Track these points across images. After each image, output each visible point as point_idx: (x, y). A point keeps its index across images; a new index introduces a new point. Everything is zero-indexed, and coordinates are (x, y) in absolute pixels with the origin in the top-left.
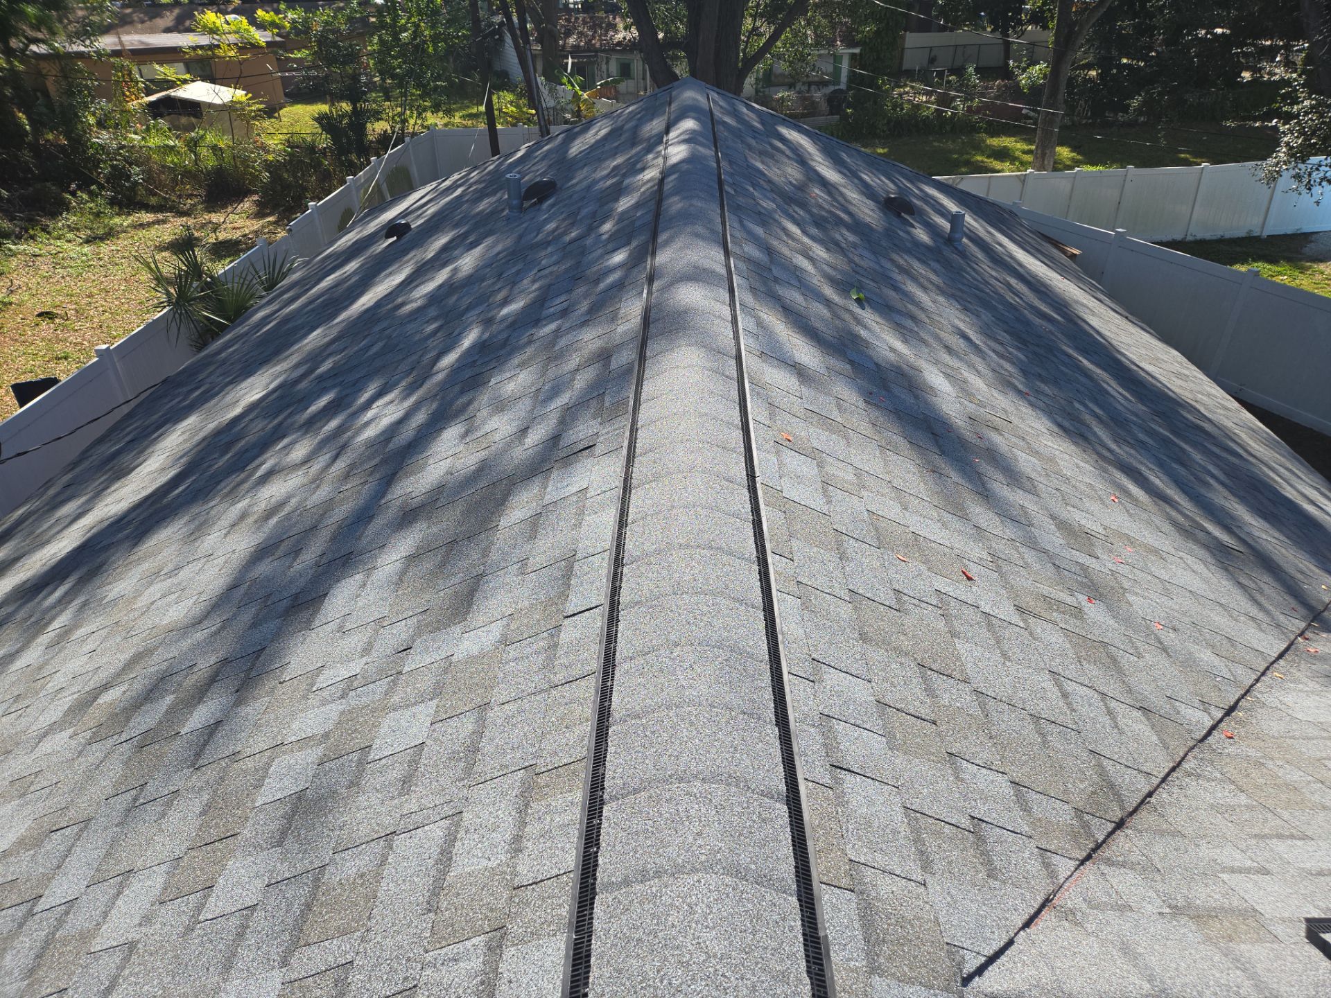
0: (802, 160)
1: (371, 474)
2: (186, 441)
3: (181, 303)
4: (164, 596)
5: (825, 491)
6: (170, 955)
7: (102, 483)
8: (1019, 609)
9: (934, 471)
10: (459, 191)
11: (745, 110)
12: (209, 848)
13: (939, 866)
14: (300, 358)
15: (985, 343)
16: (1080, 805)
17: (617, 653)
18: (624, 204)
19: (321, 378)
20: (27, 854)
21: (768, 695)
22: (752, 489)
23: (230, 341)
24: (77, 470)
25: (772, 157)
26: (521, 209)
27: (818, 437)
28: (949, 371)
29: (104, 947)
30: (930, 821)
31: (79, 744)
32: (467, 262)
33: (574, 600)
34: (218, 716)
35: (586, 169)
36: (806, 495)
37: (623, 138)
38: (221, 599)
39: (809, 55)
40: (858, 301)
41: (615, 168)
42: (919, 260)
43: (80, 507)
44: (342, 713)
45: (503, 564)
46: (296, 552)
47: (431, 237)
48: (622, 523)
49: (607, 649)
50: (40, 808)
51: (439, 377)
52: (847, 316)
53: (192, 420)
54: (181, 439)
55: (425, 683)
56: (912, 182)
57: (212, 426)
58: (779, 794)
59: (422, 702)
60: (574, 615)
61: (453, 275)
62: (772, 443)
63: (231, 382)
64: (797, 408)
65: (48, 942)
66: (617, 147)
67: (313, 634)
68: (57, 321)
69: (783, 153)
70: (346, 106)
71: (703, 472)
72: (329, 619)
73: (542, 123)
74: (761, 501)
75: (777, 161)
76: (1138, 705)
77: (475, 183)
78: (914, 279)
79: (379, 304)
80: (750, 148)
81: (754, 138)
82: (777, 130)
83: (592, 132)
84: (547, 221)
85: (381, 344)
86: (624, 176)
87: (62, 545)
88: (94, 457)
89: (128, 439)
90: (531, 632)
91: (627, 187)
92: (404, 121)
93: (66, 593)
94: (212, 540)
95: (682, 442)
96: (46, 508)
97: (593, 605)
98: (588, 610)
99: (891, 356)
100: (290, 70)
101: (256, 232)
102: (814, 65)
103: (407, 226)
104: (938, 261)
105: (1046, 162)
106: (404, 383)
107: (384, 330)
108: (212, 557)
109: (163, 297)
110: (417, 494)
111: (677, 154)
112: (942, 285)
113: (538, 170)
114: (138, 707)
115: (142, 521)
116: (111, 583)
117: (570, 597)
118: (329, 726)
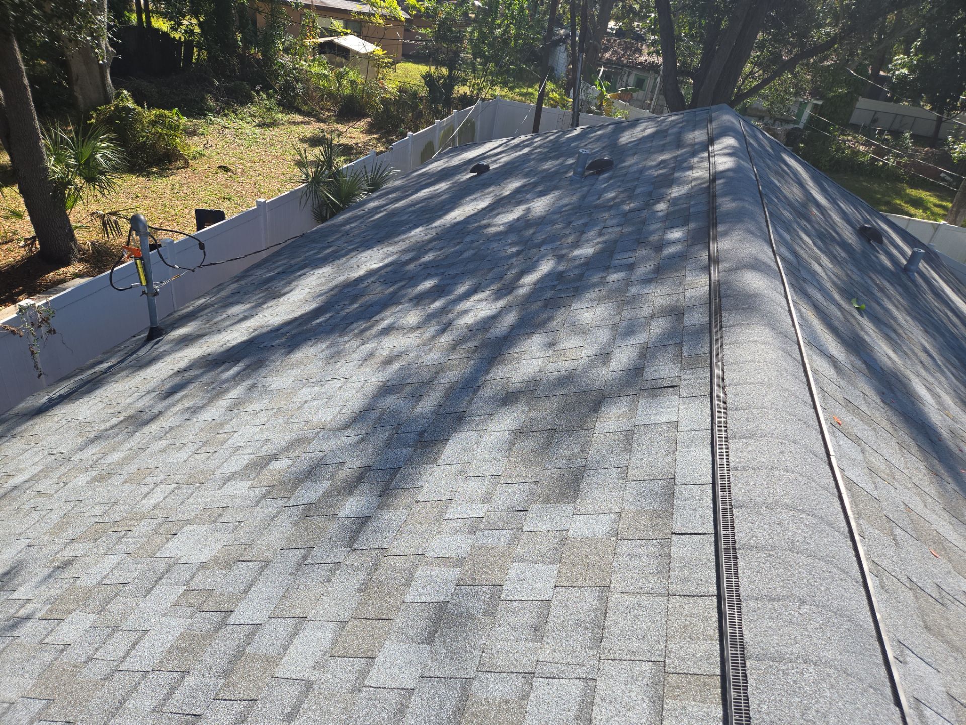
0: (801, 184)
1: (474, 352)
2: (322, 284)
3: (315, 182)
4: (314, 399)
5: (871, 477)
6: (342, 706)
7: (259, 298)
9: (937, 475)
10: (526, 150)
11: (761, 136)
12: (369, 622)
14: (407, 246)
15: (944, 364)
17: (741, 588)
18: (676, 192)
19: (425, 266)
20: (220, 572)
22: (831, 466)
23: (350, 218)
24: (241, 283)
25: (783, 177)
26: (582, 175)
27: (857, 425)
28: (927, 385)
29: (286, 677)
31: (256, 496)
32: (540, 206)
33: (679, 520)
34: (367, 512)
35: (636, 157)
36: (861, 478)
37: (668, 139)
38: (359, 415)
39: (788, 99)
40: (858, 309)
41: (663, 161)
42: (888, 282)
43: (245, 311)
44: (473, 547)
45: (603, 465)
46: (417, 397)
47: (506, 179)
49: (728, 581)
50: (228, 537)
51: (522, 291)
52: (852, 320)
53: (326, 270)
54: (318, 282)
55: (546, 546)
56: (870, 216)
57: (341, 279)
59: (544, 562)
60: (682, 534)
61: (527, 214)
62: (829, 424)
63: (354, 250)
64: (838, 396)
65: (239, 655)
66: (664, 145)
67: (439, 470)
68: (229, 173)
69: (788, 175)
70: (445, 71)
72: (452, 462)
75: (786, 181)
77: (539, 146)
78: (889, 298)
79: (468, 220)
80: (769, 168)
81: (770, 160)
82: (782, 156)
83: (639, 129)
84: (605, 190)
85: (472, 252)
86: (674, 169)
87: (234, 335)
88: (254, 277)
89: (279, 270)
90: (641, 535)
91: (678, 179)
92: (480, 89)
93: (239, 373)
94: (347, 366)
96: (220, 304)
97: (698, 532)
98: (695, 534)
99: (889, 363)
100: (417, 40)
101: (364, 144)
102: (789, 108)
103: (487, 167)
104: (900, 285)
105: (958, 219)
106: (494, 287)
107: (474, 241)
108: (350, 380)
109: (304, 177)
110: (516, 381)
111: (724, 163)
112: (907, 306)
113: (594, 149)
114: (302, 481)
115: (294, 336)
116: (272, 376)
117: (675, 516)
118: (462, 554)
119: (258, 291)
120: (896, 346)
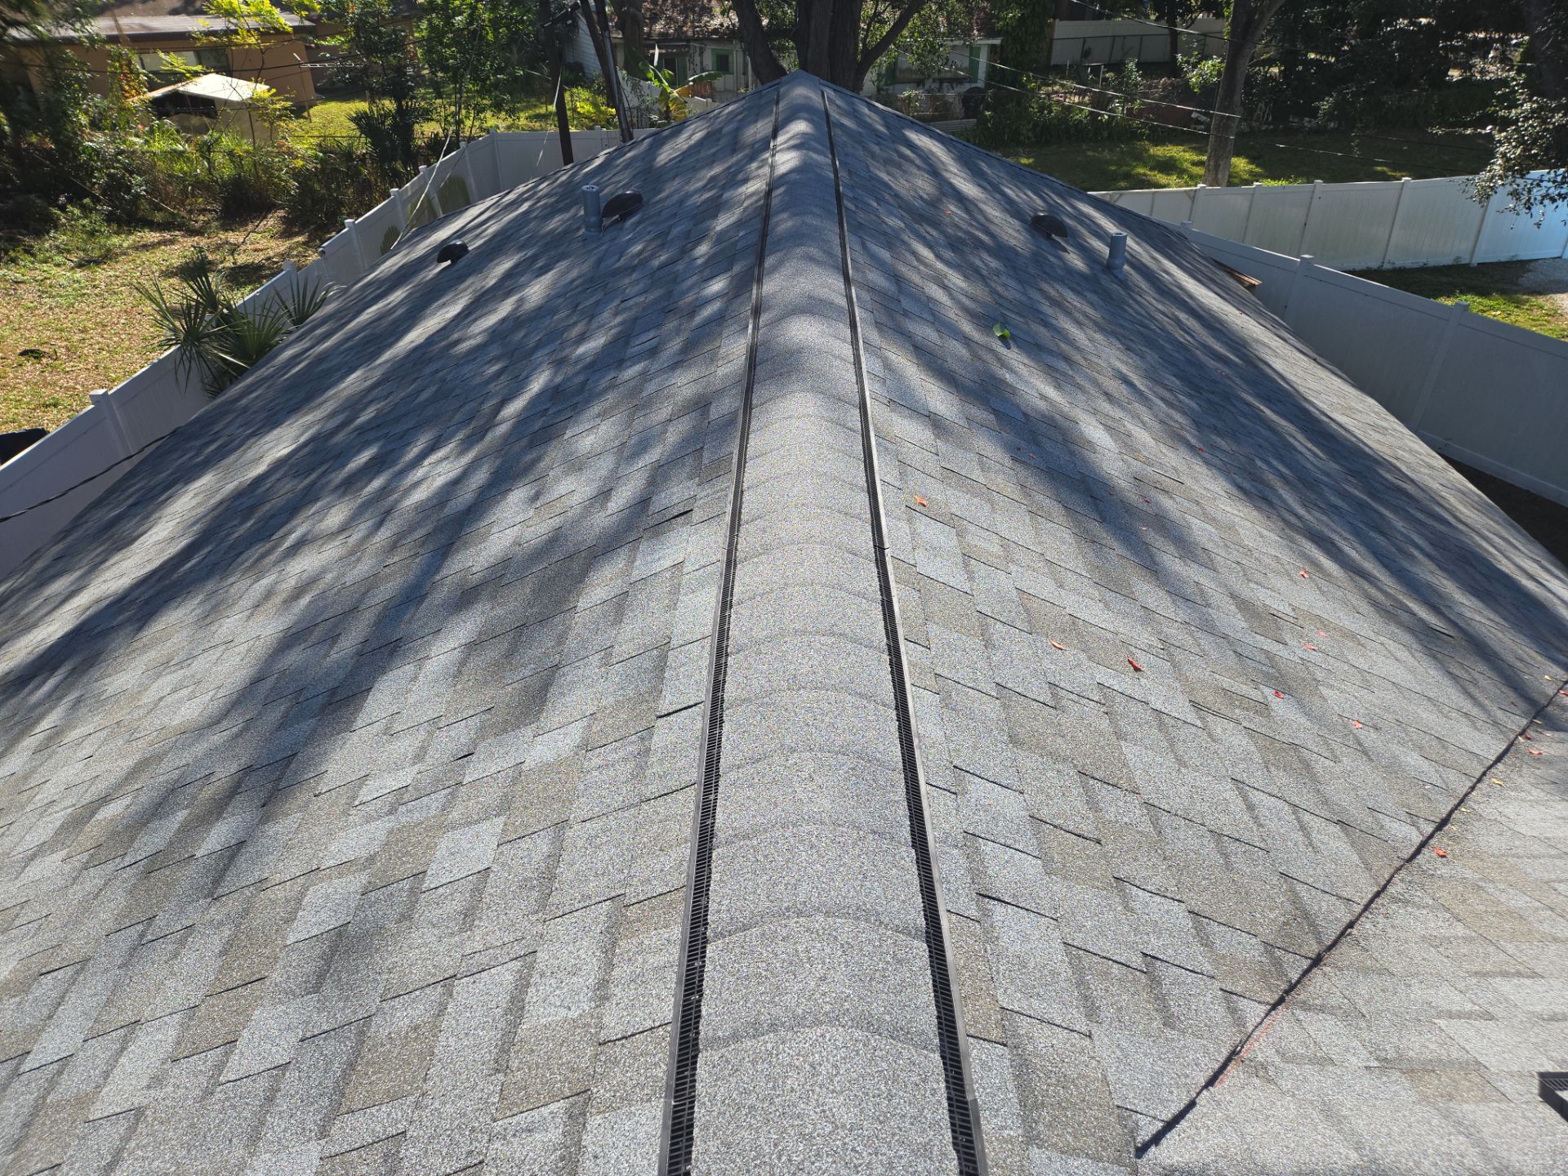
0: (934, 170)
1: (423, 544)
2: (199, 504)
3: (192, 338)
4: (174, 691)
5: (966, 565)
6: (185, 1124)
7: (97, 556)
8: (1195, 704)
9: (1094, 542)
10: (525, 207)
11: (866, 111)
12: (231, 994)
13: (1107, 1013)
14: (335, 405)
15: (1151, 389)
16: (1270, 939)
17: (722, 760)
18: (723, 222)
19: (362, 430)
20: (11, 1001)
21: (903, 811)
22: (881, 563)
23: (252, 385)
24: (70, 539)
25: (899, 167)
26: (599, 227)
27: (957, 501)
28: (1110, 423)
29: (106, 1114)
30: (1095, 959)
31: (74, 868)
32: (536, 291)
33: (669, 696)
34: (241, 835)
35: (677, 181)
36: (944, 570)
37: (722, 143)
38: (243, 695)
39: (941, 46)
40: (1003, 338)
41: (713, 179)
42: (1073, 290)
43: (72, 584)
44: (390, 832)
45: (582, 653)
46: (333, 638)
47: (492, 260)
48: (726, 604)
49: (710, 756)
50: (27, 946)
51: (502, 429)
52: (988, 357)
53: (206, 480)
54: (194, 502)
55: (491, 795)
56: (1064, 199)
57: (230, 487)
58: (917, 930)
59: (487, 818)
60: (669, 714)
61: (519, 306)
62: (903, 508)
63: (253, 435)
64: (933, 466)
65: (37, 1109)
66: (714, 154)
67: (355, 737)
68: (44, 361)
69: (912, 162)
70: (389, 105)
71: (822, 543)
72: (374, 719)
73: (624, 125)
74: (892, 578)
75: (905, 172)
76: (1336, 818)
77: (545, 196)
78: (1068, 313)
79: (430, 341)
80: (873, 156)
81: (878, 144)
82: (904, 135)
83: (684, 136)
84: (631, 242)
85: (433, 389)
86: (724, 188)
87: (51, 629)
88: (89, 524)
90: (618, 735)
91: (727, 202)
92: (459, 123)
93: (56, 687)
94: (230, 624)
95: (796, 505)
96: (32, 585)
97: (691, 703)
98: (685, 708)
99: (1042, 405)
100: (323, 60)
101: (282, 255)
103: (464, 247)
104: (1095, 292)
105: (1220, 176)
106: (460, 436)
107: (437, 371)
108: (232, 644)
109: (169, 334)
110: (479, 569)
111: (786, 162)
112: (1100, 320)
113: (620, 182)
114: (145, 825)
115: (147, 602)
116: (110, 676)
117: (664, 693)
118: (375, 848)
119: (94, 546)
120: (1058, 378)
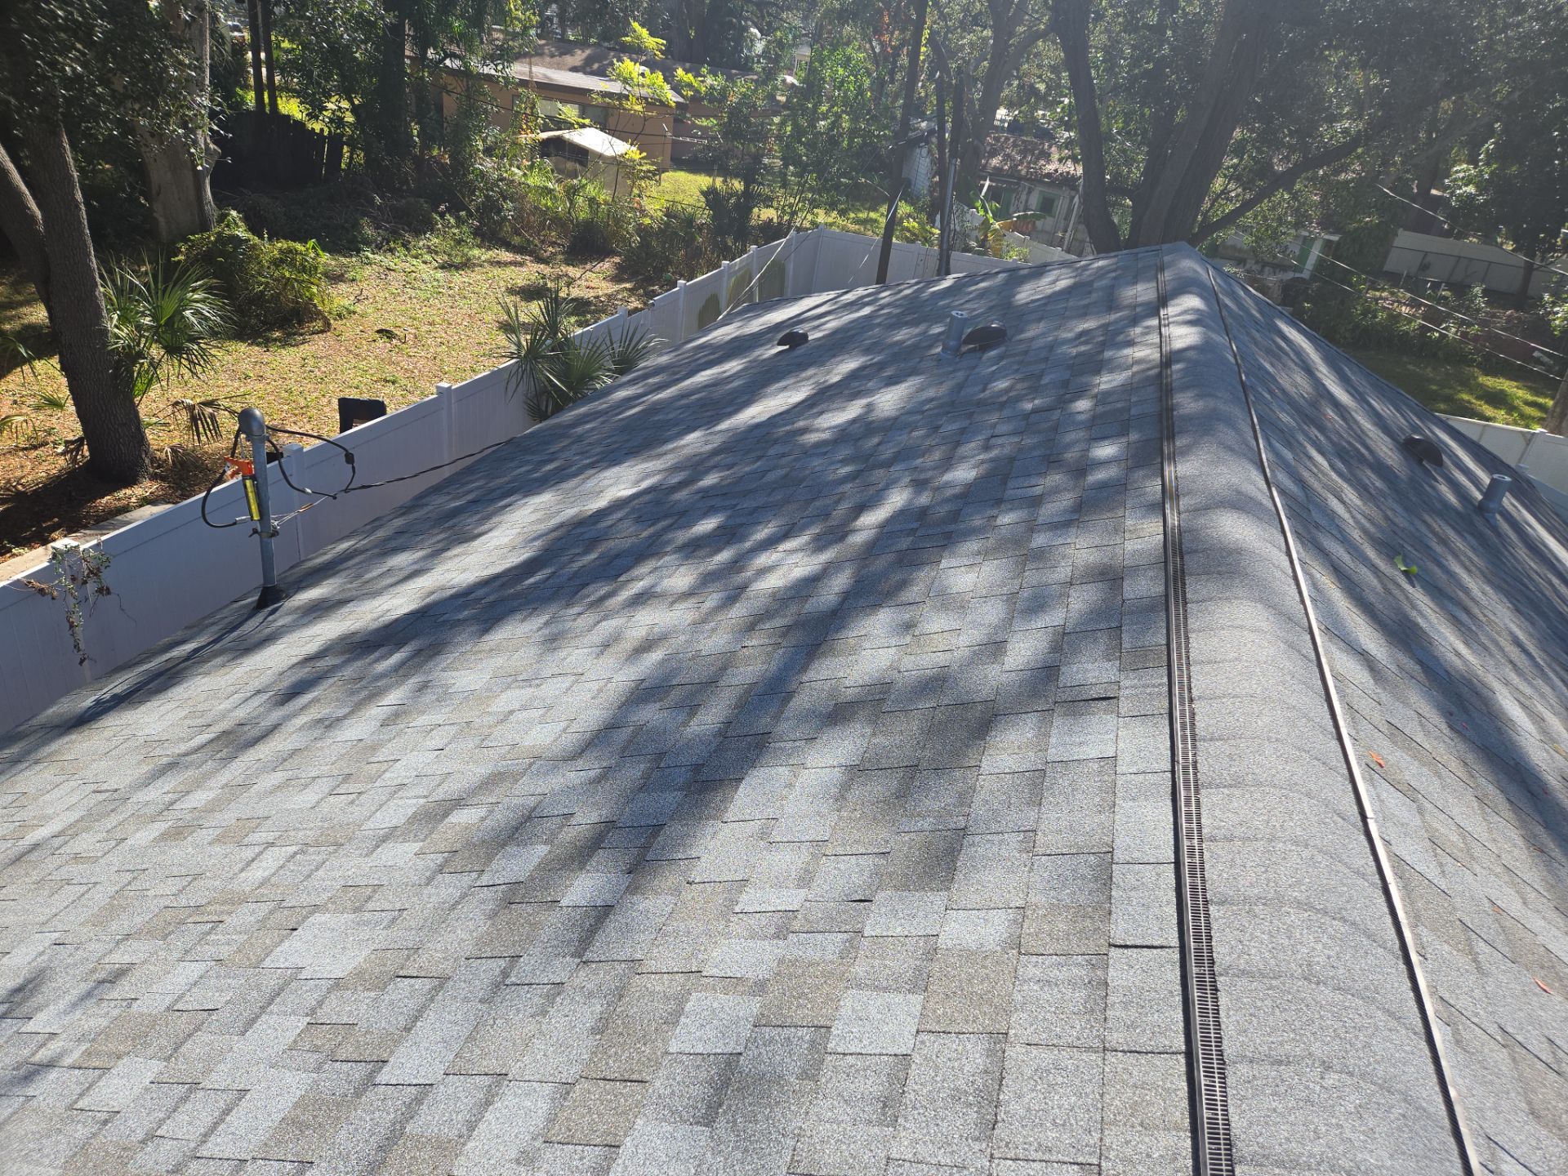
0: (1309, 370)
1: (784, 635)
2: (540, 521)
3: (530, 358)
4: (524, 708)
5: (1435, 854)
7: (438, 542)
9: (1542, 851)
10: (867, 311)
11: (1242, 293)
12: (609, 1085)
14: (676, 460)
15: (1549, 666)
18: (1106, 382)
19: (706, 493)
20: (367, 994)
22: (1368, 836)
23: (585, 415)
24: (412, 516)
25: (1279, 359)
26: (956, 351)
27: (1409, 768)
28: (1522, 700)
31: (428, 868)
32: (889, 400)
33: (1122, 923)
34: (608, 898)
35: (1042, 325)
36: (1418, 856)
37: (1094, 297)
38: (597, 736)
39: (1284, 233)
40: (1405, 573)
41: (1086, 333)
42: (1454, 528)
43: (415, 563)
44: (781, 962)
45: (994, 827)
46: (691, 706)
47: (834, 356)
49: (1204, 1028)
50: (381, 937)
51: (858, 539)
52: (1396, 592)
53: (546, 498)
54: (534, 517)
55: (903, 963)
56: (1420, 419)
57: (570, 512)
59: (898, 990)
60: (1126, 947)
61: (867, 413)
62: (1363, 765)
63: (591, 466)
64: (1377, 717)
65: (395, 1135)
66: (1086, 306)
67: (726, 831)
68: (394, 341)
69: (1287, 354)
70: (738, 185)
71: (1308, 795)
72: (748, 817)
73: (945, 247)
74: (1383, 860)
75: (1285, 366)
77: (888, 305)
78: (1456, 556)
79: (773, 421)
81: (1258, 331)
82: (1276, 325)
83: (1048, 279)
84: (993, 377)
85: (780, 472)
86: (1102, 346)
87: (397, 601)
88: (430, 508)
89: (470, 497)
90: (1058, 948)
91: (1110, 360)
92: (793, 214)
93: (402, 664)
94: (575, 655)
96: (376, 551)
97: (1154, 943)
98: (1147, 946)
99: (1458, 662)
100: (695, 136)
101: (609, 297)
102: (1286, 247)
103: (805, 336)
104: (1472, 534)
106: (815, 530)
107: (783, 455)
108: (583, 678)
109: (513, 348)
110: (852, 684)
111: (1183, 336)
112: (1484, 569)
113: (974, 310)
114: (503, 846)
115: (493, 604)
116: (457, 670)
117: (1114, 916)
118: (762, 973)
119: (436, 531)
120: (1468, 634)
